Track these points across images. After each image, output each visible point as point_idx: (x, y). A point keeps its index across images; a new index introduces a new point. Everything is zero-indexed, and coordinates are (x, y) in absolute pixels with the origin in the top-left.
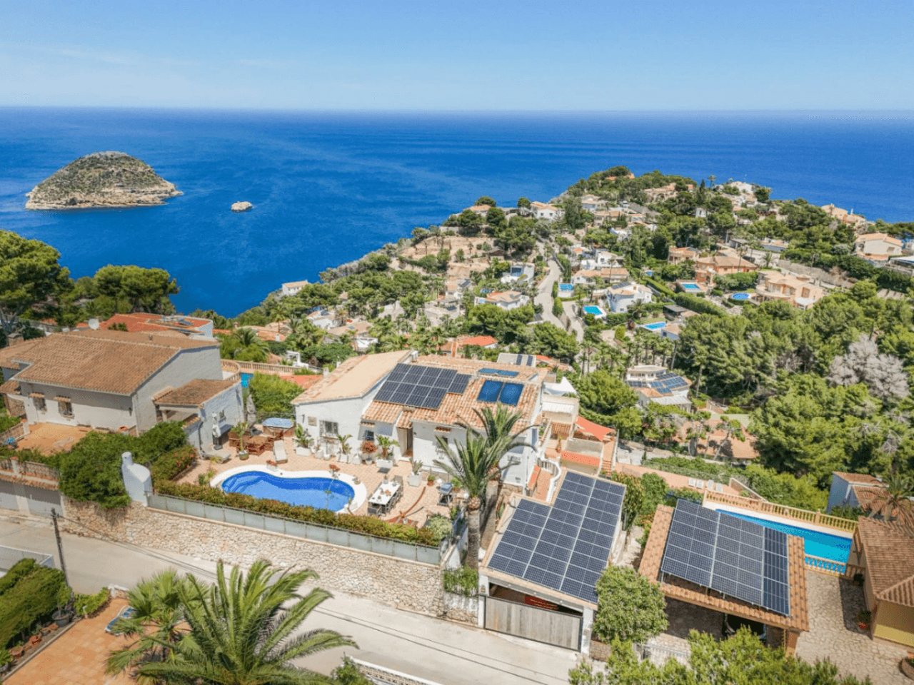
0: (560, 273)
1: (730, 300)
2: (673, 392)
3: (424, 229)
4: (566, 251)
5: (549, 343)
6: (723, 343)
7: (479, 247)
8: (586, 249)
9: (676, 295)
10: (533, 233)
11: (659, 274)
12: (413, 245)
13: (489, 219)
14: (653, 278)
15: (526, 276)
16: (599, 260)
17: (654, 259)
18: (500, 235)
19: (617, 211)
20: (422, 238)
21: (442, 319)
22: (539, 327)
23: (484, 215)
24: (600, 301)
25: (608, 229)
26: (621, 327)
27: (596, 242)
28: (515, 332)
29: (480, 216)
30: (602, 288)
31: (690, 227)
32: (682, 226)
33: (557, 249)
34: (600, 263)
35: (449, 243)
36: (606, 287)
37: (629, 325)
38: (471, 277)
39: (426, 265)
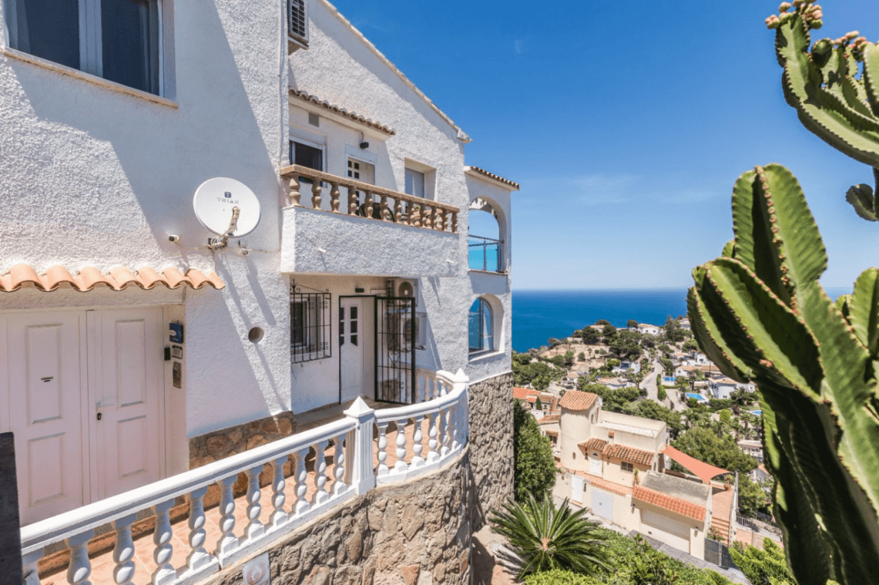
0: (663, 369)
3: (556, 339)
4: (668, 356)
7: (597, 352)
8: (686, 354)
12: (548, 350)
15: (633, 370)
16: (698, 360)
18: (613, 343)
20: (555, 345)
23: (601, 331)
24: (702, 390)
26: (726, 411)
27: (694, 349)
28: (621, 407)
29: (597, 331)
30: (703, 380)
33: (660, 354)
34: (699, 363)
35: (573, 348)
36: (707, 380)
37: (734, 410)
38: (590, 371)
39: (557, 361)
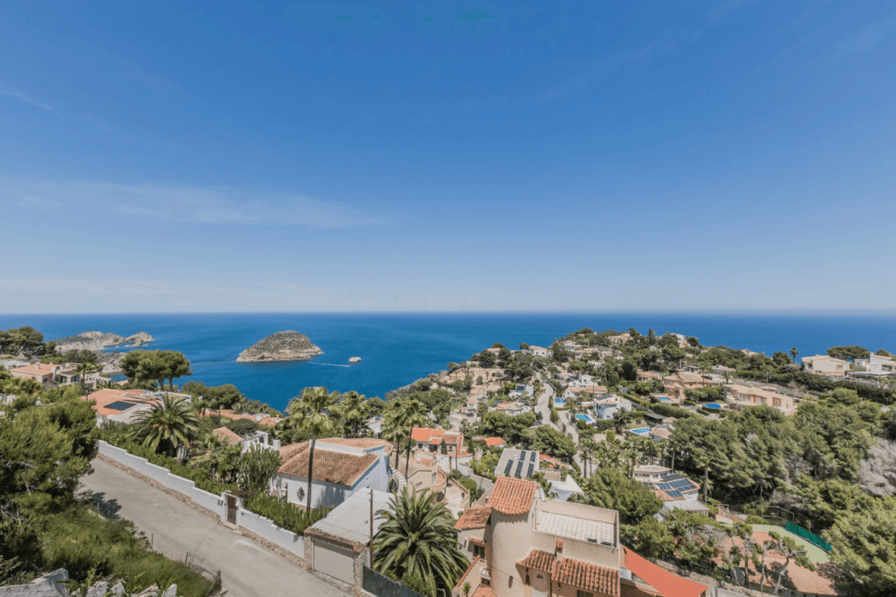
0: (552, 391)
1: (704, 408)
2: (684, 496)
3: (455, 363)
4: (556, 377)
5: (550, 444)
6: (721, 444)
7: (494, 375)
8: (571, 374)
9: (653, 405)
10: (531, 365)
11: (633, 390)
12: (448, 374)
13: (500, 355)
14: (629, 393)
15: (528, 393)
16: (583, 381)
17: (626, 381)
18: (508, 366)
19: (590, 350)
20: (455, 369)
21: (462, 423)
22: (541, 430)
23: (497, 354)
24: (588, 410)
25: (586, 361)
26: (611, 431)
27: (578, 369)
28: (520, 434)
29: (494, 354)
30: (589, 400)
31: (651, 357)
32: (644, 356)
33: (549, 376)
34: (583, 383)
35: (472, 372)
36: (592, 400)
37: (617, 429)
38: (487, 395)
39: (456, 386)
